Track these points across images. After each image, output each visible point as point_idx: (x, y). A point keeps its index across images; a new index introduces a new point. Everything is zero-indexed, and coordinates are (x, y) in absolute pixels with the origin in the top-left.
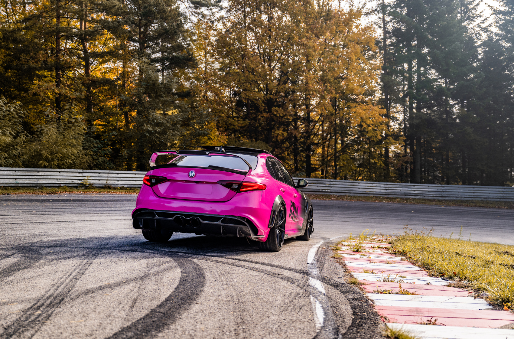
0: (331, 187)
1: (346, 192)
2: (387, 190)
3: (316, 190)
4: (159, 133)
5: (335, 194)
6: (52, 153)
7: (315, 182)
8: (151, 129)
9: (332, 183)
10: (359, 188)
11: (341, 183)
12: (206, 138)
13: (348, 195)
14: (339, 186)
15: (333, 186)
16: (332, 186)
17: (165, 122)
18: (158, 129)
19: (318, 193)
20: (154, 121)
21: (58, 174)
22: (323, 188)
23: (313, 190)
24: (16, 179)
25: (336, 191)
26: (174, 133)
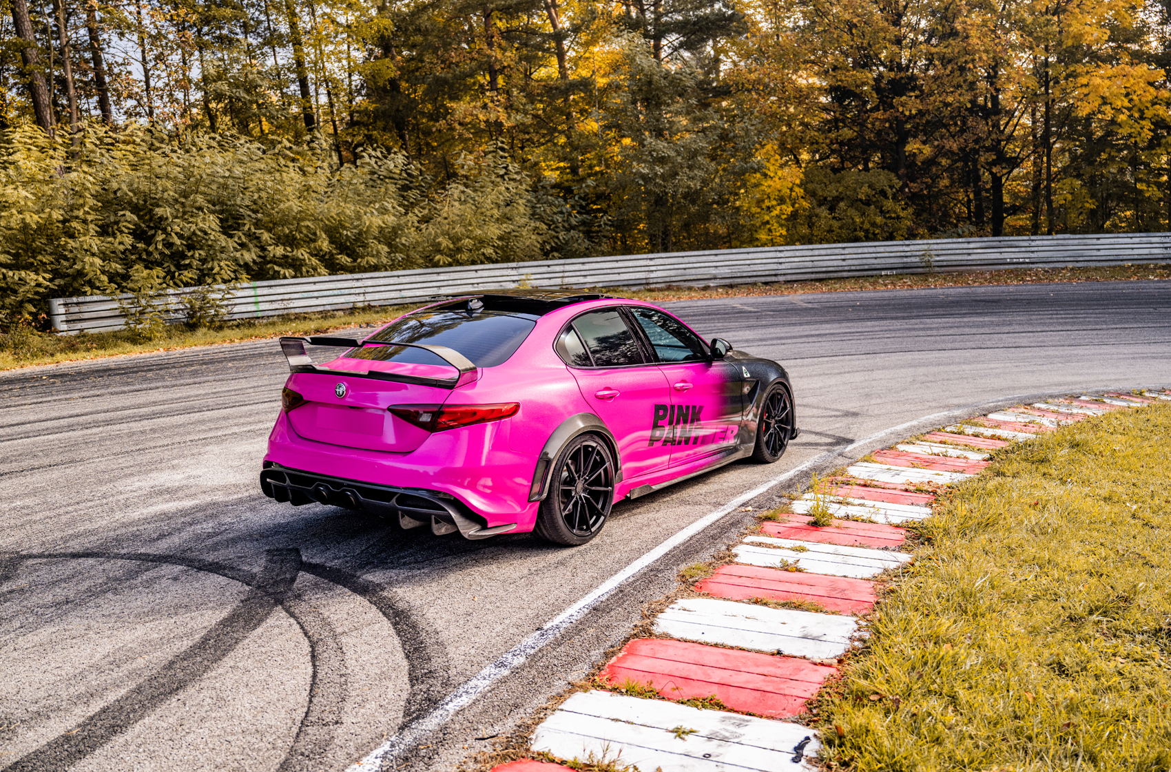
0: (1033, 252)
1: (1068, 259)
2: (1166, 248)
3: (996, 261)
4: (663, 177)
5: (1040, 265)
6: (455, 239)
7: (995, 244)
8: (646, 171)
9: (1033, 244)
10: (1099, 250)
11: (1055, 242)
12: (758, 175)
13: (1070, 265)
14: (1051, 248)
15: (1036, 249)
16: (1033, 249)
17: (673, 154)
18: (659, 170)
19: (1002, 267)
20: (652, 156)
21: (473, 274)
22: (1013, 256)
23: (990, 262)
24: (400, 290)
25: (1044, 260)
26: (691, 174)
